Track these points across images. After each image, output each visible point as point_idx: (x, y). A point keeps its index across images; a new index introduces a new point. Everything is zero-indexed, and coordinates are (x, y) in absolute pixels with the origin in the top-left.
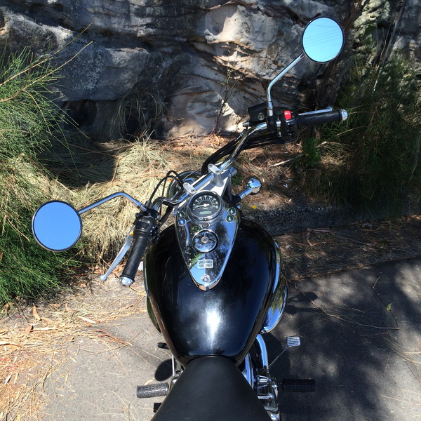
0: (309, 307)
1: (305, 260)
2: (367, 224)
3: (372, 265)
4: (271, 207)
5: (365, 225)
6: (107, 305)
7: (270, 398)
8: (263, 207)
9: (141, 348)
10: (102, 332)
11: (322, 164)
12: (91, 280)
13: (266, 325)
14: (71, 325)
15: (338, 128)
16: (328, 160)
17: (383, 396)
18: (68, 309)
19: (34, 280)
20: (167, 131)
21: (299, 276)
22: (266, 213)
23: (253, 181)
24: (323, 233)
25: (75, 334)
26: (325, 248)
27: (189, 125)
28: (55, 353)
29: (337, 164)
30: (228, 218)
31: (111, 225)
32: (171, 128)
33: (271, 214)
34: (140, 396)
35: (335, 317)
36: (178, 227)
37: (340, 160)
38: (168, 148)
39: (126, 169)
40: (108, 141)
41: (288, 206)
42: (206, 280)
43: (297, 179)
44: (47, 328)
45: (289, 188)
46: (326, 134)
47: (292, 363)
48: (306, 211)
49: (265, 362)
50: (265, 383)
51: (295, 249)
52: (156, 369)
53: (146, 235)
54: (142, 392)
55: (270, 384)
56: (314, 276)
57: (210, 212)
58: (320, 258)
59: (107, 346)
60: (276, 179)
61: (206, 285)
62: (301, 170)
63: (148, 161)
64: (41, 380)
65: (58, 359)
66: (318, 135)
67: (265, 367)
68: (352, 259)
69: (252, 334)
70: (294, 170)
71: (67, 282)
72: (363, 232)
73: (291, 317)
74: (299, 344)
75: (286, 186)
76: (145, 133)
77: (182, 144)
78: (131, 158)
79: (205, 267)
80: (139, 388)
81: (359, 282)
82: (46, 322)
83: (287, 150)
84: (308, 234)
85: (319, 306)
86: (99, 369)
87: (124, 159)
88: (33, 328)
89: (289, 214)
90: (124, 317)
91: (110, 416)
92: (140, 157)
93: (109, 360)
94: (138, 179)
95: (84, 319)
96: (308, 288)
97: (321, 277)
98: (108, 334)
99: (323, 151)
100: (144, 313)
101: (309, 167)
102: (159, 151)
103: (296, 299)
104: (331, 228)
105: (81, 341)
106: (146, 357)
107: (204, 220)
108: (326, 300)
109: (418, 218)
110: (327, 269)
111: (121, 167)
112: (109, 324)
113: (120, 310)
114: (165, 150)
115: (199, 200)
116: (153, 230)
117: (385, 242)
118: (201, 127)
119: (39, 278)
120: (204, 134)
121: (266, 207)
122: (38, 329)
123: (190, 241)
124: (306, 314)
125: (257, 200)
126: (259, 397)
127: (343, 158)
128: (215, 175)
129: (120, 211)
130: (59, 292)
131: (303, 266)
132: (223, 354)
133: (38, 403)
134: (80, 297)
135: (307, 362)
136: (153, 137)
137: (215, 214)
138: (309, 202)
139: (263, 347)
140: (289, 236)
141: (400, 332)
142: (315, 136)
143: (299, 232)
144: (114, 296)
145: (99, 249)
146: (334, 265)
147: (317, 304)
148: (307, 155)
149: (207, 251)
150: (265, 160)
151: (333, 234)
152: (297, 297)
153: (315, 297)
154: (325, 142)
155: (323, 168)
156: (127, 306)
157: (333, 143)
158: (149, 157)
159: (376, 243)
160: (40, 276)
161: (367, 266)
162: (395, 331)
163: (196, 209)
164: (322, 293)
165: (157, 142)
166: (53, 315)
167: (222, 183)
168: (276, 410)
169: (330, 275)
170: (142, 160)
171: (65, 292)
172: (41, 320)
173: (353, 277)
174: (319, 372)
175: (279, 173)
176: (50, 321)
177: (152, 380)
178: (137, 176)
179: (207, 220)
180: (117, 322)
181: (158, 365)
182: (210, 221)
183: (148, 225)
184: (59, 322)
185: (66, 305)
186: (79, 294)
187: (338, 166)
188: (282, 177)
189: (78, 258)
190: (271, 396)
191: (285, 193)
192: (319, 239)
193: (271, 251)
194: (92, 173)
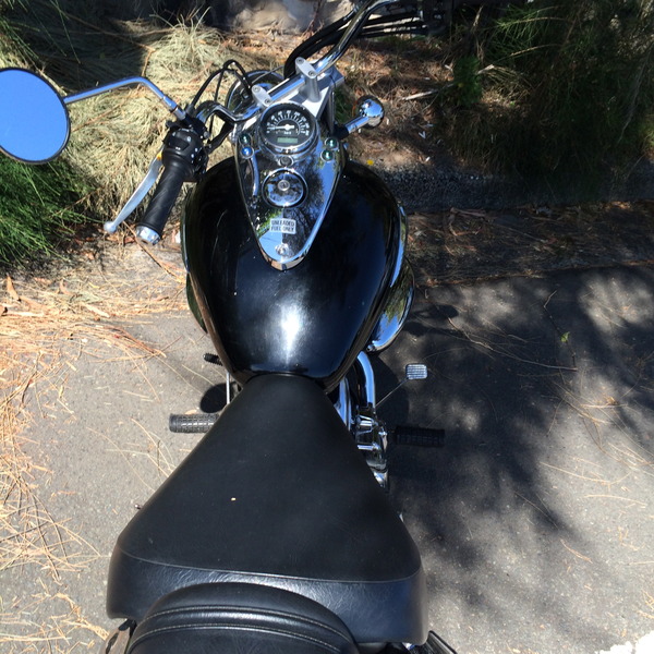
0: (443, 327)
1: (443, 256)
2: (544, 209)
3: (545, 273)
4: (396, 167)
5: (540, 210)
6: (127, 291)
7: (375, 450)
8: (383, 166)
9: (179, 362)
10: (118, 329)
11: (484, 104)
12: (102, 249)
13: (376, 339)
14: (70, 315)
15: (514, 43)
16: (492, 98)
17: (543, 464)
18: (64, 289)
19: (5, 234)
20: (233, 15)
21: (433, 280)
22: (388, 175)
23: (370, 104)
24: (475, 217)
25: (75, 329)
26: (474, 241)
27: (270, 10)
28: (42, 352)
29: (508, 105)
30: (324, 153)
31: (135, 162)
32: (239, 11)
33: (396, 177)
34: (174, 430)
35: (482, 346)
36: (239, 159)
37: (512, 100)
38: (234, 46)
39: (162, 72)
40: (133, 18)
41: (423, 167)
42: (282, 252)
43: (441, 125)
44: (30, 314)
45: (427, 140)
46: (494, 52)
47: (411, 407)
48: (452, 179)
49: (371, 397)
50: (369, 428)
51: (429, 238)
52: (201, 395)
53: (184, 160)
54: (177, 423)
55: (376, 430)
56: (456, 282)
57: (295, 140)
58: (467, 256)
59: (126, 353)
60: (408, 122)
61: (283, 260)
62: (449, 111)
63: (198, 63)
64: (19, 389)
65: (47, 361)
66: (481, 54)
67: (371, 404)
68: (517, 261)
69: (352, 351)
70: (437, 110)
71: (63, 247)
72: (537, 222)
73: (414, 340)
74: (425, 376)
75: (423, 136)
76: (194, 13)
77: (257, 43)
78: (170, 54)
79: (283, 231)
80: (173, 418)
81: (523, 295)
82: (27, 304)
83: (428, 75)
84: (452, 217)
85: (459, 328)
86: (112, 385)
87: (158, 53)
88: (6, 310)
89: (425, 181)
90: (154, 314)
91: (128, 455)
92: (184, 54)
93: (128, 373)
94: (183, 92)
95: (90, 308)
96: (444, 299)
97: (465, 284)
98: (127, 334)
99: (488, 82)
100: (186, 311)
101: (462, 107)
102: (218, 48)
103: (424, 314)
104: (487, 211)
105: (85, 340)
106: (187, 376)
107: (284, 151)
108: (471, 318)
109: (622, 206)
110: (476, 274)
111: (153, 66)
112: (131, 321)
113: (148, 302)
114: (230, 48)
115: (277, 117)
116: (197, 155)
117: (569, 240)
118: (290, 16)
119: (15, 232)
120: (296, 31)
121: (388, 166)
122: (16, 313)
123: (260, 186)
124: (437, 337)
125: (375, 153)
126: (360, 447)
127: (517, 97)
128: (307, 79)
129: (150, 143)
130: (49, 262)
131: (440, 265)
132: (305, 374)
133: (15, 423)
134: (84, 274)
135: (434, 407)
136: (208, 23)
137: (303, 144)
138: (457, 165)
139: (370, 376)
140: (422, 218)
141: (579, 375)
142: (476, 55)
143: (437, 211)
144: (138, 279)
145: (115, 201)
146: (489, 268)
147: (456, 323)
148: (460, 85)
149: (287, 204)
150: (392, 87)
151: (490, 220)
152: (426, 310)
153: (454, 314)
154: (491, 67)
155: (483, 110)
156: (159, 297)
157: (503, 70)
158: (200, 56)
159: (554, 239)
160: (16, 230)
161: (537, 274)
162: (571, 373)
163: (271, 132)
164: (465, 307)
165: (214, 30)
166: (40, 296)
167: (319, 97)
168: (383, 467)
169: (480, 282)
170: (189, 60)
171: (60, 263)
172: (20, 300)
173: (516, 288)
174: (451, 423)
175: (414, 112)
176: (34, 303)
177: (196, 410)
178: (180, 86)
179: (290, 153)
180: (144, 319)
181: (206, 390)
182: (295, 156)
183: (188, 144)
184: (49, 307)
185: (61, 283)
186: (81, 268)
187: (507, 110)
188: (418, 119)
189: (80, 209)
190: (377, 447)
191: (420, 147)
192: (467, 226)
193: (393, 224)
194: (103, 70)
